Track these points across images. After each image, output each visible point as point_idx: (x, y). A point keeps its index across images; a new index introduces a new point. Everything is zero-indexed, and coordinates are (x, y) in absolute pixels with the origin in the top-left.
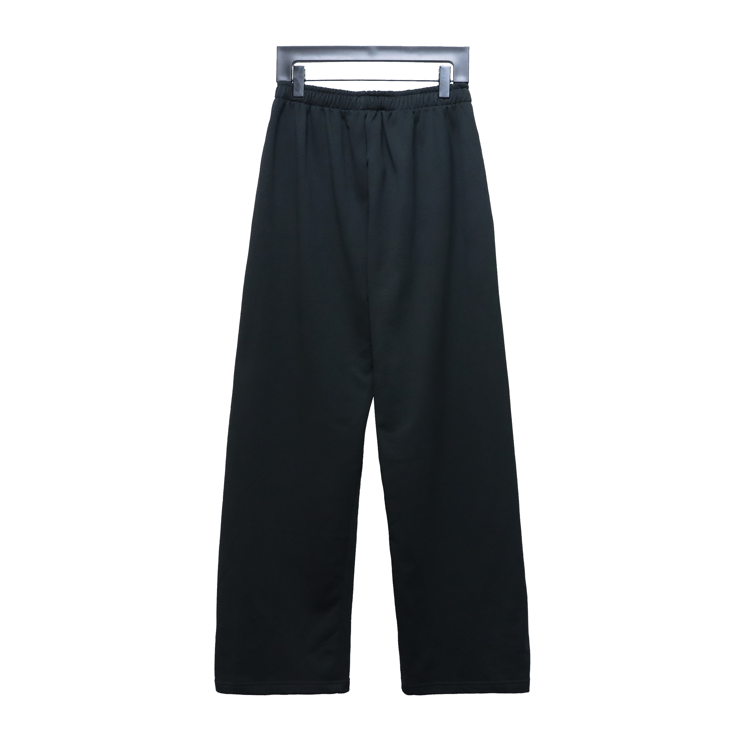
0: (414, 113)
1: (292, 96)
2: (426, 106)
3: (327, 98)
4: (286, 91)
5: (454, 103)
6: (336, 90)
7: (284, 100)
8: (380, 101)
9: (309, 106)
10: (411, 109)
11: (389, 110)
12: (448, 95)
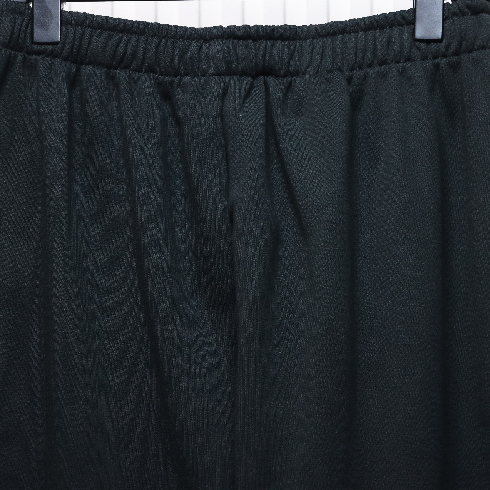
0: (349, 81)
1: (28, 41)
2: (381, 65)
3: (122, 45)
4: (14, 27)
5: (454, 54)
6: (147, 24)
7: (8, 50)
8: (261, 53)
9: (74, 66)
10: (341, 70)
11: (285, 76)
12: (438, 34)
